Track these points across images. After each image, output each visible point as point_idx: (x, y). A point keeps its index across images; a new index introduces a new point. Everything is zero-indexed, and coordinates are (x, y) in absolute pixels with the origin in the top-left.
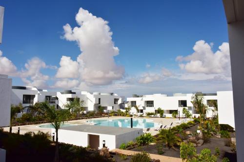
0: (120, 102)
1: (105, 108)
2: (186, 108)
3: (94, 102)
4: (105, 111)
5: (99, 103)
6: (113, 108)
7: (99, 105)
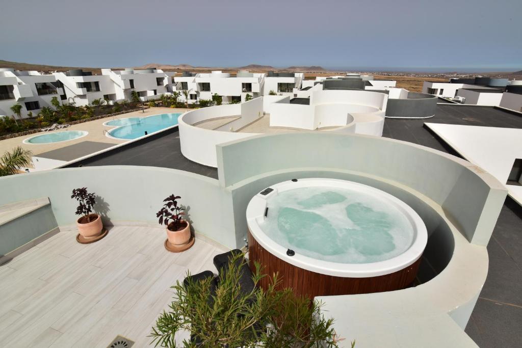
0: (166, 82)
1: (143, 93)
2: (250, 94)
3: (123, 87)
4: (142, 99)
5: (132, 86)
6: (155, 93)
7: (132, 90)
